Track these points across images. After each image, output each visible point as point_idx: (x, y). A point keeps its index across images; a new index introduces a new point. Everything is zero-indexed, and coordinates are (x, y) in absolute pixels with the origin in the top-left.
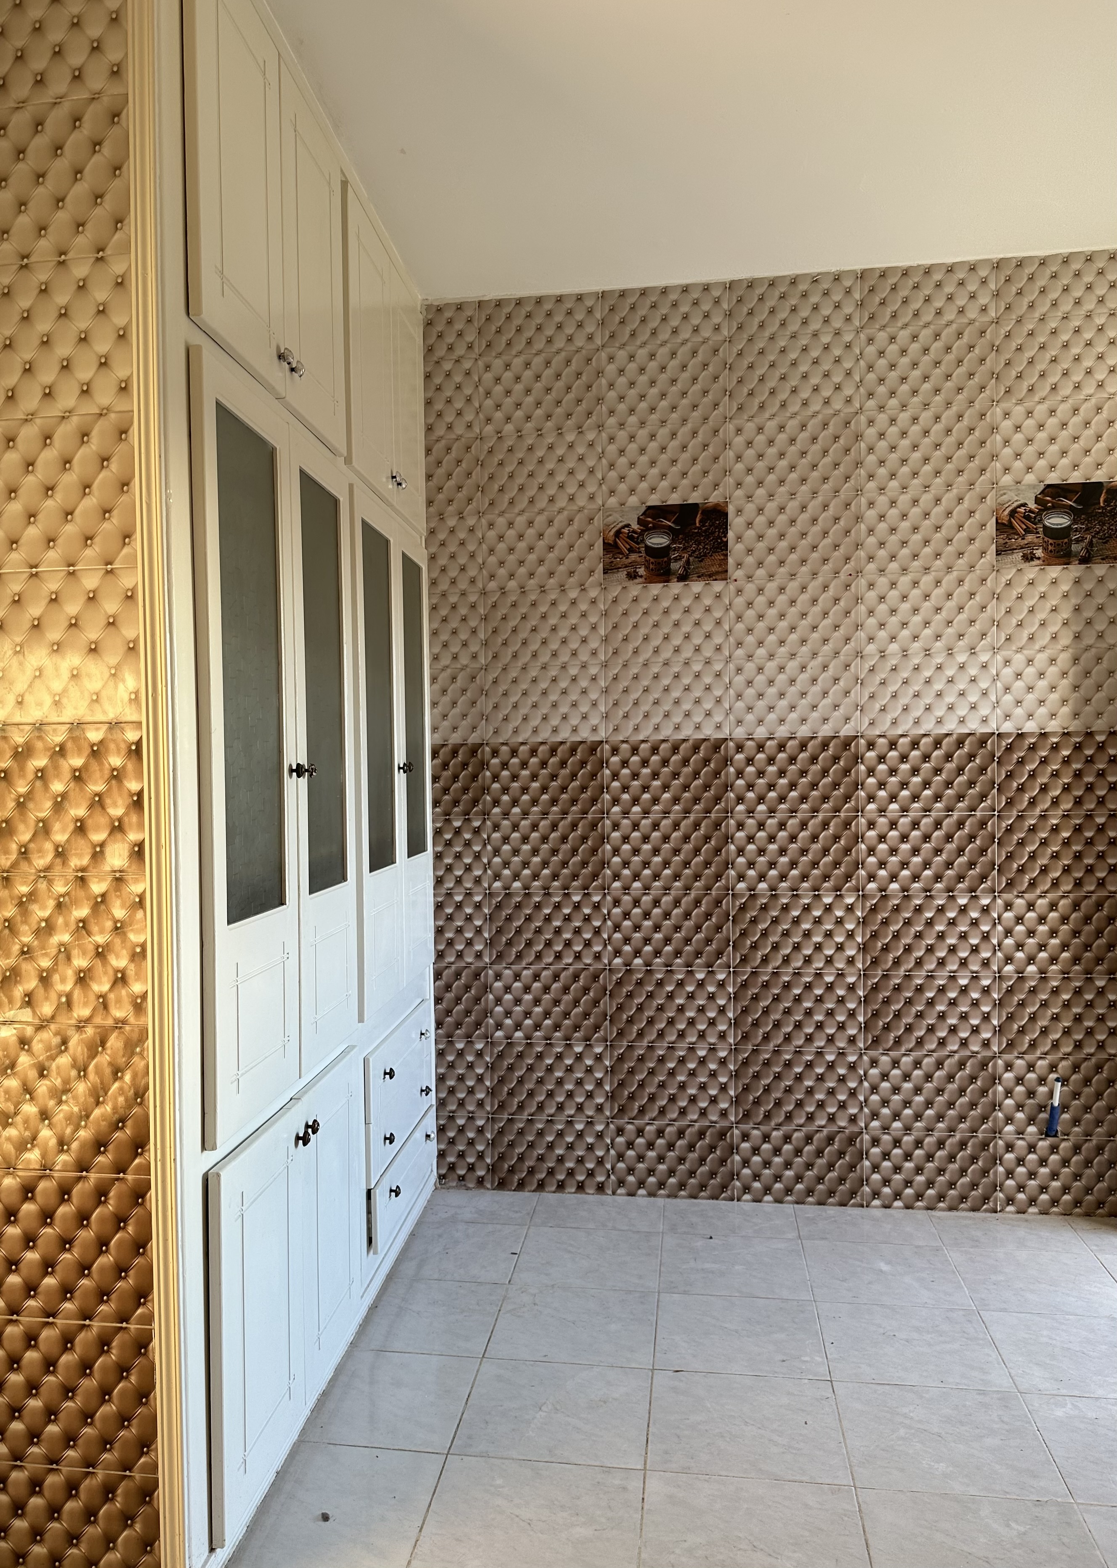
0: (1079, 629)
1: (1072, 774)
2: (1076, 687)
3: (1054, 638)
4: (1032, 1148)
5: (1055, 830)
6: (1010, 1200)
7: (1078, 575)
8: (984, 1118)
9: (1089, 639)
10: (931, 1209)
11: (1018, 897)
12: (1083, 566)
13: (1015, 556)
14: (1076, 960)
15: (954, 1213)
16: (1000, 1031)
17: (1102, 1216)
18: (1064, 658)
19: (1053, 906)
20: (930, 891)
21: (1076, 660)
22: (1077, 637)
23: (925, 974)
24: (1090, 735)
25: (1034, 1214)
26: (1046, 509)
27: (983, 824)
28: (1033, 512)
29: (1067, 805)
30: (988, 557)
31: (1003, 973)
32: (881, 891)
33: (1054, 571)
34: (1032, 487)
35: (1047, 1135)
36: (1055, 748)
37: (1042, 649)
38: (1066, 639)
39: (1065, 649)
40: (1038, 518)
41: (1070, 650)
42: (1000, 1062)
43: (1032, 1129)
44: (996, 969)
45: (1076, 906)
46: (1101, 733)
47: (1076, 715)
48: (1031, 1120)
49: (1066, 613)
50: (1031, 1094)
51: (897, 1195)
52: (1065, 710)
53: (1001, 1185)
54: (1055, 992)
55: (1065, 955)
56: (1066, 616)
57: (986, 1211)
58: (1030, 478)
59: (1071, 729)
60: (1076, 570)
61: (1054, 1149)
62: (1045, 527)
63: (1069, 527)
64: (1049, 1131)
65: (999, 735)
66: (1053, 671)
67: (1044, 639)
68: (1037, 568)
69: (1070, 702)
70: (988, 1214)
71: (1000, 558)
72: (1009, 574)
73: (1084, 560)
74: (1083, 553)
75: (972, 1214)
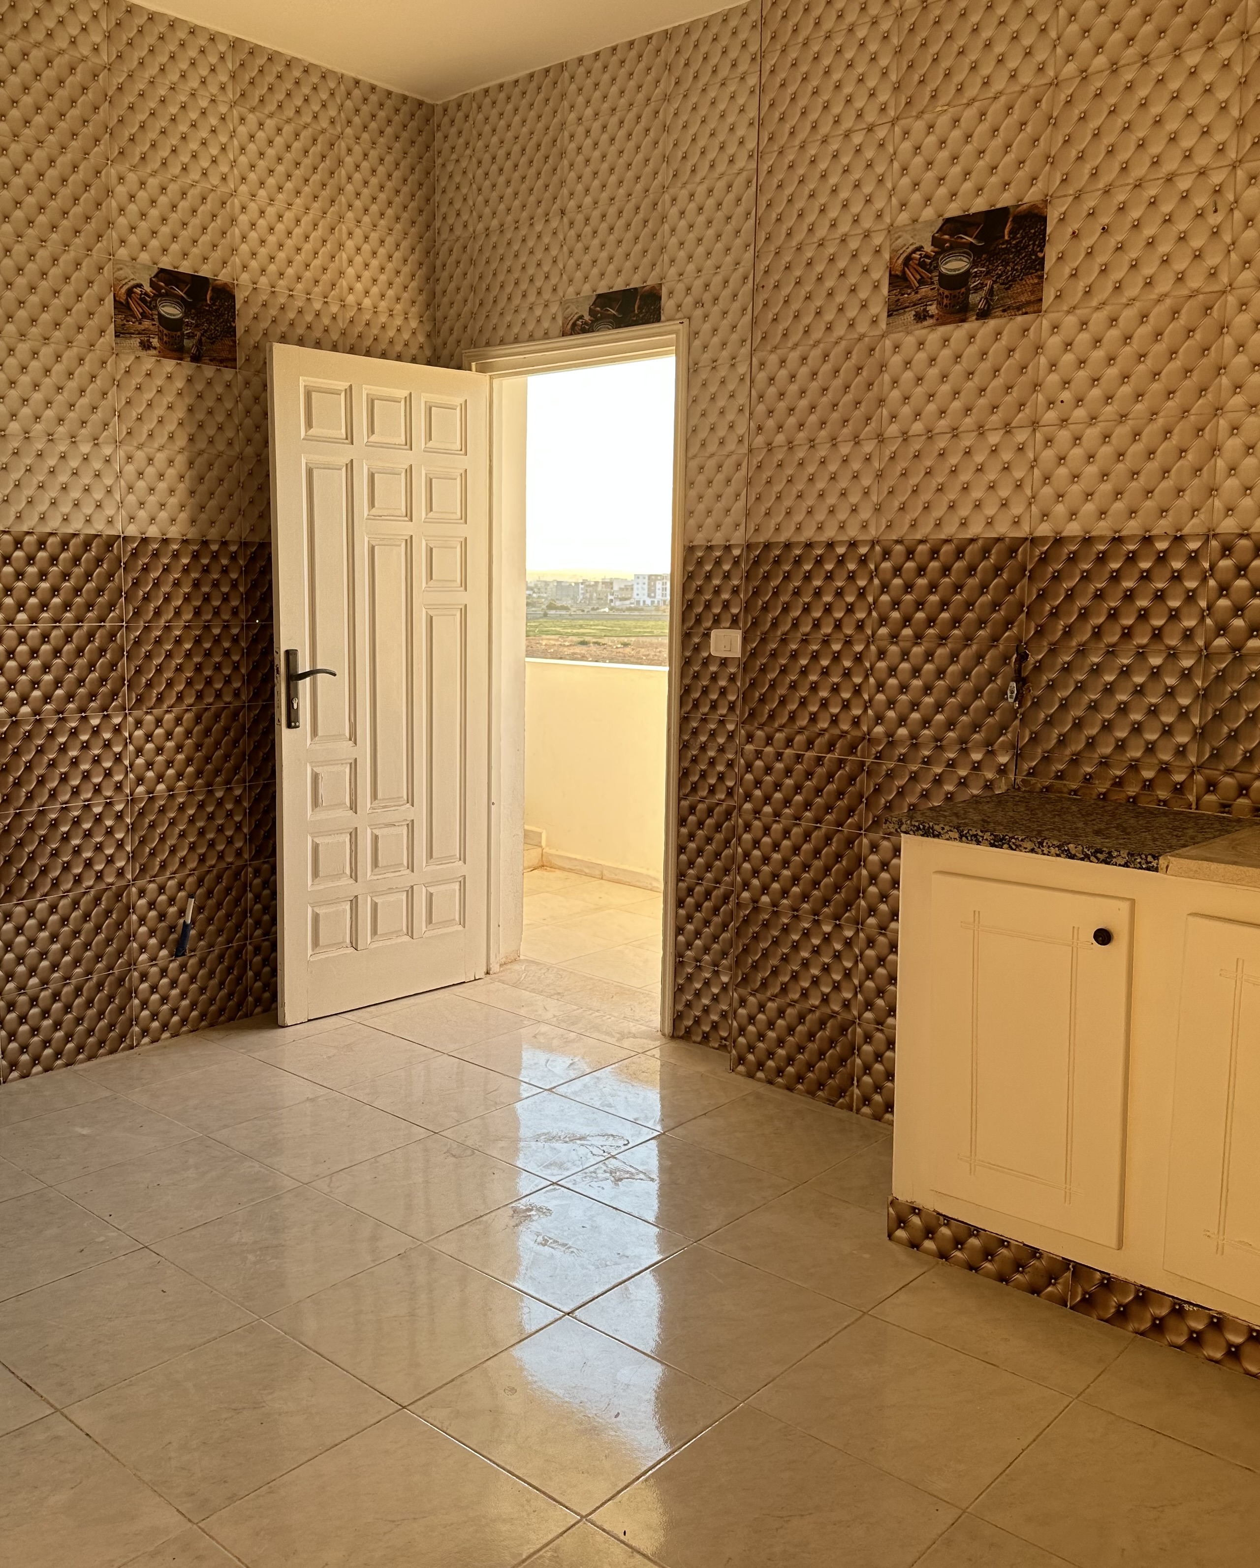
0: (193, 431)
1: (191, 584)
2: (192, 493)
3: (171, 437)
4: (164, 972)
5: (178, 641)
6: (145, 1032)
7: (190, 373)
8: (120, 953)
9: (202, 444)
10: (71, 1064)
11: (147, 713)
12: (194, 365)
13: (132, 341)
14: (199, 773)
15: (94, 1062)
16: (133, 857)
17: (223, 1023)
18: (181, 460)
19: (178, 720)
20: (62, 713)
21: (191, 464)
22: (191, 439)
23: (59, 806)
24: (205, 543)
25: (167, 1039)
26: (161, 295)
27: (112, 636)
28: (149, 296)
29: (187, 616)
30: (107, 337)
31: (136, 796)
32: (11, 716)
33: (169, 365)
34: (146, 267)
35: (177, 956)
36: (176, 555)
37: (161, 449)
38: (181, 441)
39: (181, 451)
40: (153, 304)
41: (186, 453)
42: (134, 889)
43: (164, 953)
44: (128, 791)
45: (198, 719)
46: (215, 542)
47: (193, 522)
48: (162, 944)
49: (180, 413)
50: (162, 916)
51: (36, 1060)
52: (183, 516)
53: (137, 1018)
54: (182, 808)
55: (190, 769)
56: (181, 415)
57: (124, 1049)
58: (144, 257)
59: (189, 536)
60: (188, 367)
61: (183, 968)
62: (159, 314)
63: (181, 319)
64: (179, 950)
65: (124, 538)
66: (171, 473)
67: (161, 439)
68: (154, 359)
69: (187, 508)
70: (127, 1053)
71: (118, 340)
72: (128, 360)
73: (196, 359)
74: (193, 350)
75: (111, 1057)
